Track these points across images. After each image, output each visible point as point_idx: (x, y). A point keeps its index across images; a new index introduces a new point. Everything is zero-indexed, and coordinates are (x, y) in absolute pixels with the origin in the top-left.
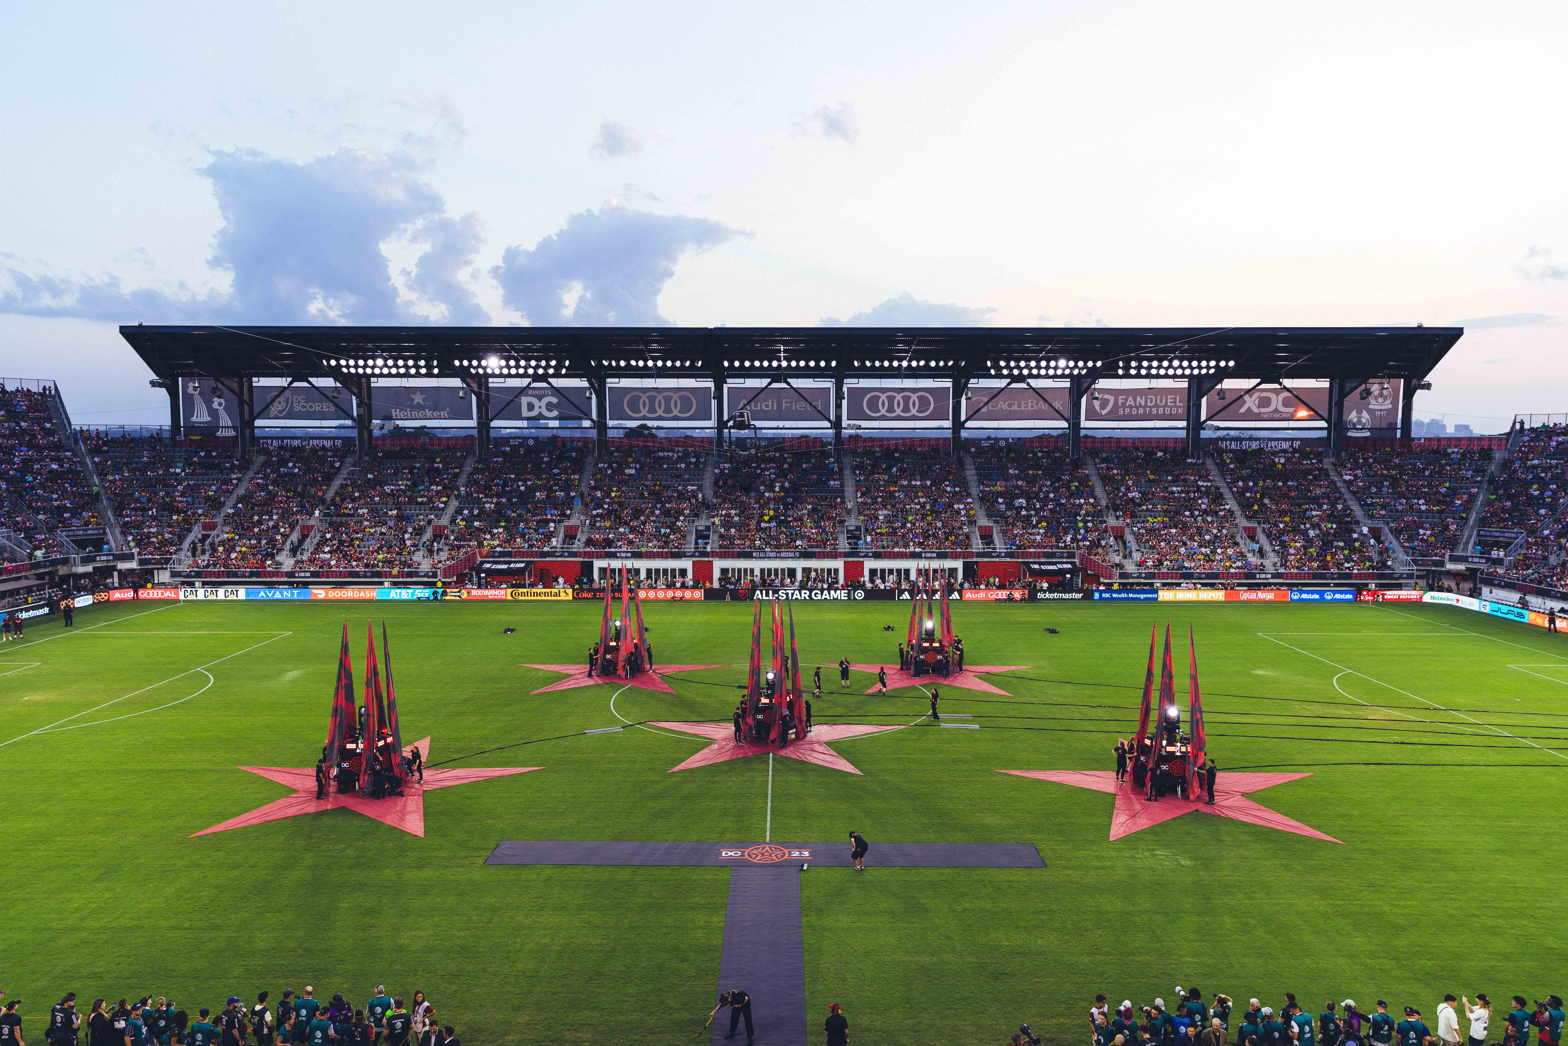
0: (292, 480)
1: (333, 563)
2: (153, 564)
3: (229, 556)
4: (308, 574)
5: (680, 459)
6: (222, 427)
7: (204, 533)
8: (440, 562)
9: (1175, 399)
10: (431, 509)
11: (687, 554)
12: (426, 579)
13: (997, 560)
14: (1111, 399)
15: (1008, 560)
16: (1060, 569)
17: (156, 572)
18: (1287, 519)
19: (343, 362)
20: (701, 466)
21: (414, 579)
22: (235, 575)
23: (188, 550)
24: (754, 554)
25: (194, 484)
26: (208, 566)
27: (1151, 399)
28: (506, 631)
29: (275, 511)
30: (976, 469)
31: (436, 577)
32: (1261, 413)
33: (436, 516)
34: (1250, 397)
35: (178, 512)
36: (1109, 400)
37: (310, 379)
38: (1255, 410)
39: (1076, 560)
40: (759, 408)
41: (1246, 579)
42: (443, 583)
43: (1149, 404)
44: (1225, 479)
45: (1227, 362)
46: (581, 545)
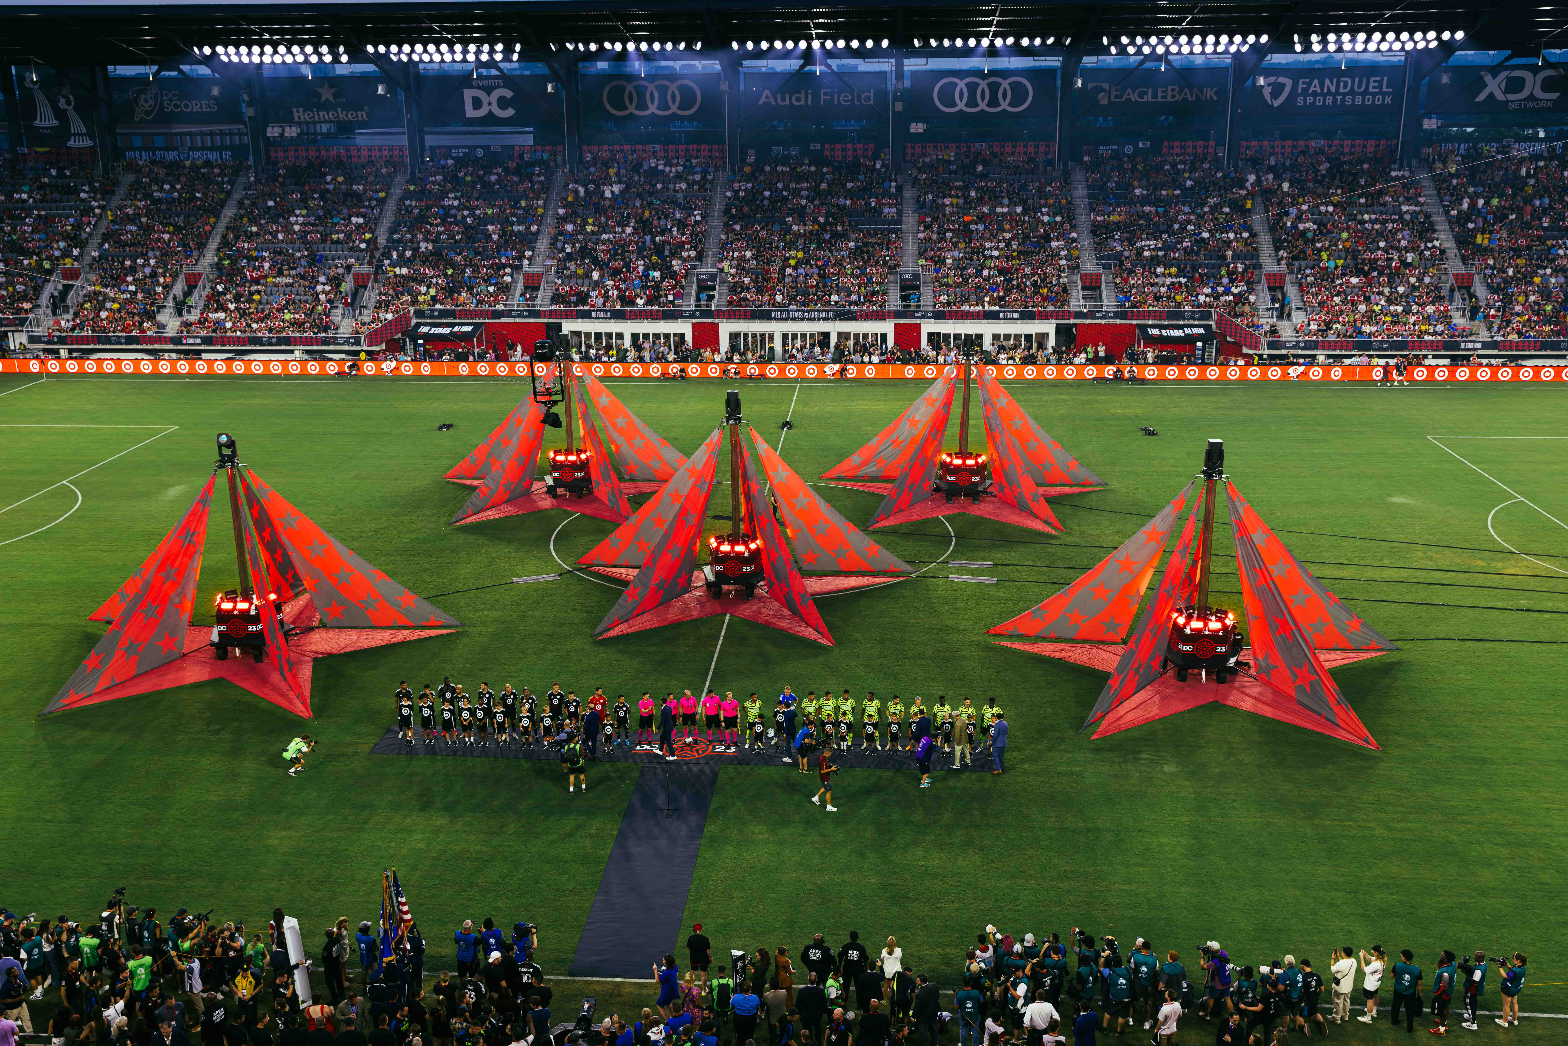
0: (170, 209)
1: (229, 325)
2: (6, 326)
3: (98, 316)
4: (199, 341)
5: (679, 177)
6: (75, 135)
7: (65, 282)
8: (364, 324)
9: (1381, 83)
10: (351, 249)
11: (685, 314)
12: (346, 348)
13: (1103, 322)
14: (1288, 82)
15: (1118, 321)
16: (1187, 335)
17: (10, 335)
18: (1521, 262)
19: (220, 49)
20: (708, 186)
21: (331, 348)
22: (108, 341)
23: (47, 307)
24: (774, 314)
25: (46, 215)
26: (73, 329)
27: (1346, 83)
28: (440, 428)
29: (150, 254)
30: (1089, 188)
31: (360, 345)
32: (1508, 101)
33: (357, 260)
34: (1494, 78)
35: (28, 254)
36: (1284, 85)
37: (182, 67)
38: (1500, 97)
39: (1212, 322)
40: (787, 102)
41: (1445, 349)
42: (368, 353)
43: (1341, 90)
44: (1442, 201)
45: (1453, 33)
46: (547, 301)
